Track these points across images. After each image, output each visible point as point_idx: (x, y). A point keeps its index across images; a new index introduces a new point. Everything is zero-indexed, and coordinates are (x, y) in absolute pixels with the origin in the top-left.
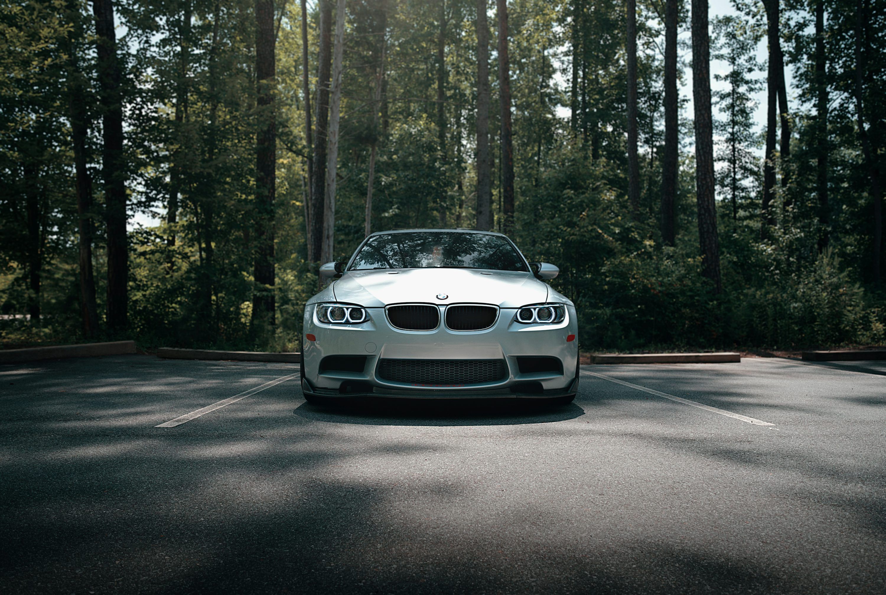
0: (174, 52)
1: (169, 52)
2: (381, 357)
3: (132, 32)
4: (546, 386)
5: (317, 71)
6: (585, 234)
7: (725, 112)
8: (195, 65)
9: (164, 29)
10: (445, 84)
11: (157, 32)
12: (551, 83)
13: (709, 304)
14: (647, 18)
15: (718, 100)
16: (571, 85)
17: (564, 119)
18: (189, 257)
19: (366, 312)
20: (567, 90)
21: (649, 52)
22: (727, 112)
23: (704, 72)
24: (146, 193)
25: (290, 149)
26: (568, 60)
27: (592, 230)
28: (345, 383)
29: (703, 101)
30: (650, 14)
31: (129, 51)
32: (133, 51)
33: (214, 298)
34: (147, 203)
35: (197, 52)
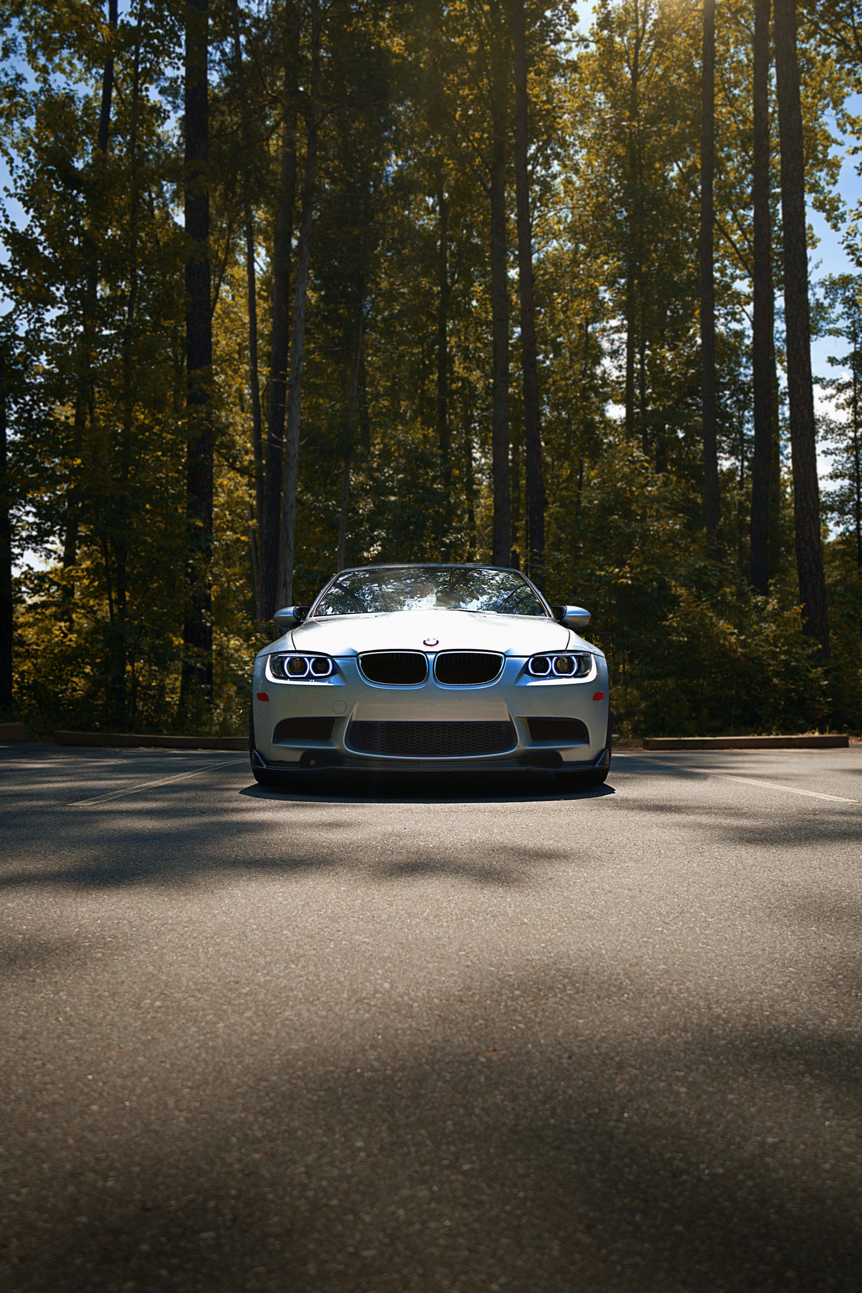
0: (75, 334)
1: (69, 333)
2: (353, 719)
3: (21, 307)
4: (566, 756)
5: (269, 358)
6: (639, 576)
7: (844, 409)
8: (104, 351)
9: (62, 302)
10: (448, 375)
11: (53, 307)
12: (599, 371)
13: (811, 672)
14: (734, 278)
15: (834, 392)
16: (624, 373)
17: (615, 421)
18: (95, 612)
19: (333, 662)
20: (621, 380)
21: (734, 326)
22: (847, 409)
23: (803, 352)
24: (38, 525)
25: (232, 467)
26: (620, 338)
27: (648, 571)
28: (308, 754)
29: (801, 392)
30: (738, 272)
31: (17, 333)
32: (21, 333)
33: (129, 668)
34: (39, 539)
35: (106, 332)
